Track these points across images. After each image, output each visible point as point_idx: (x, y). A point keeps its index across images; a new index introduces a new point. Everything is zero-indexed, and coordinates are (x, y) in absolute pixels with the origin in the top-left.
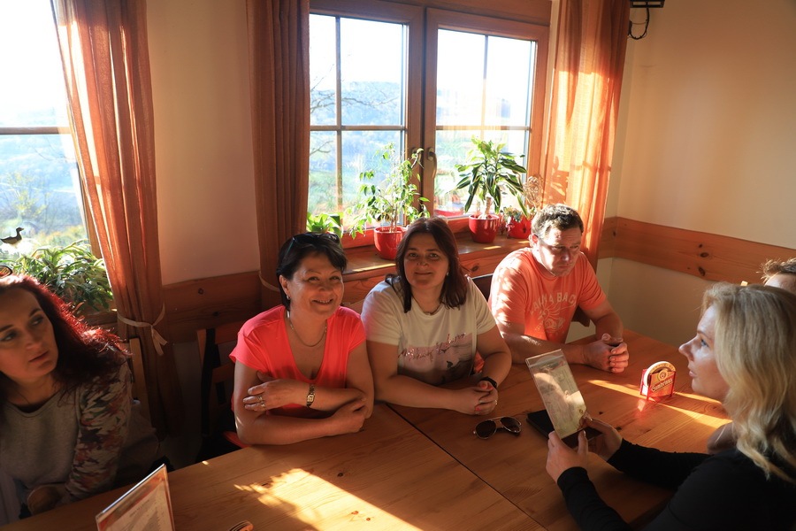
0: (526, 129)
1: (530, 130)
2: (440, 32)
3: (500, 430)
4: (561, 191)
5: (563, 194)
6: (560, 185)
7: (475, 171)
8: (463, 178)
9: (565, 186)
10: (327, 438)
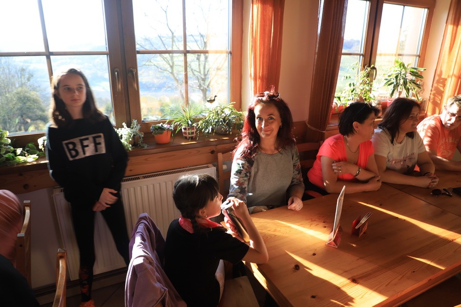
0: (417, 56)
1: (419, 56)
2: (384, 4)
3: (443, 194)
4: (442, 89)
5: (442, 90)
6: (442, 85)
7: (397, 77)
8: (387, 81)
9: (444, 86)
10: (364, 192)
